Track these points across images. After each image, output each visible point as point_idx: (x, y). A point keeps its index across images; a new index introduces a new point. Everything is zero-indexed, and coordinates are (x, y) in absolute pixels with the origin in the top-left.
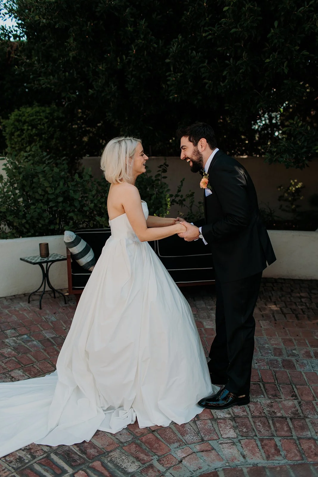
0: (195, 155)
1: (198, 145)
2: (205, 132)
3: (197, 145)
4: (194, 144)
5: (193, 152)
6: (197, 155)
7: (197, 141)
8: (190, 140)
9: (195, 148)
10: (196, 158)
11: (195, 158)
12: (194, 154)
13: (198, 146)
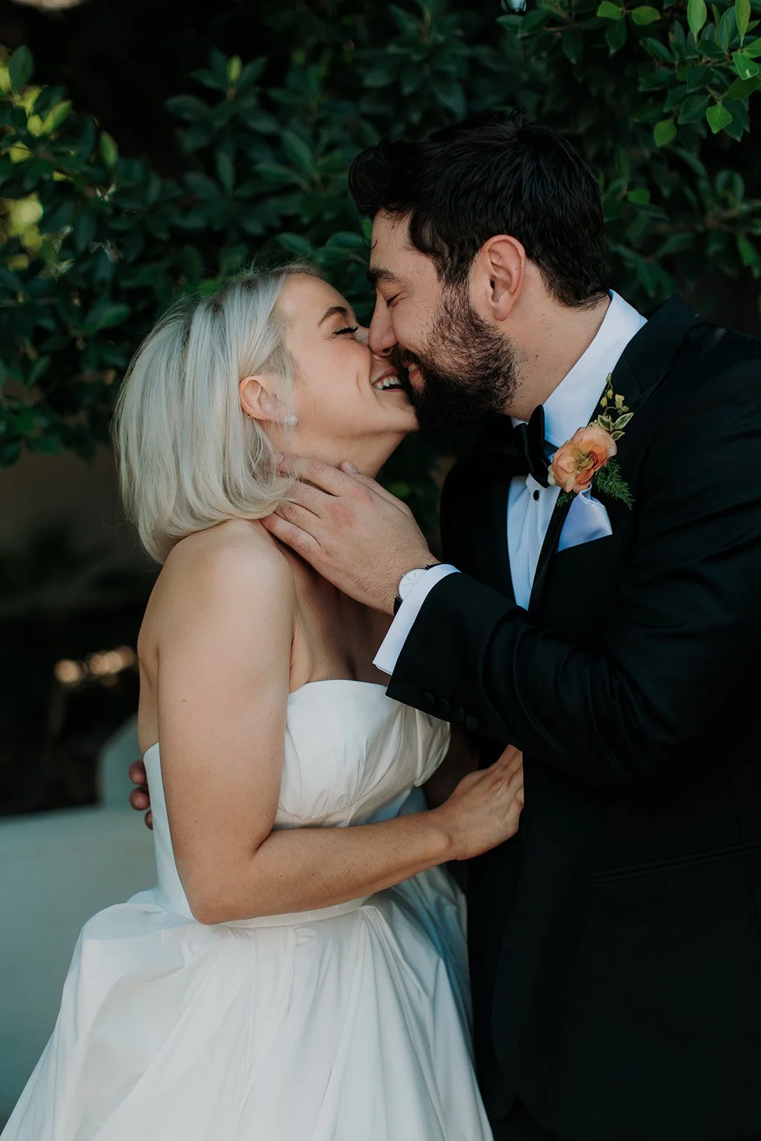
0: (453, 342)
1: (471, 274)
2: (518, 193)
3: (465, 273)
4: (444, 266)
5: (440, 322)
6: (464, 339)
7: (462, 246)
8: (417, 242)
9: (450, 294)
10: (462, 361)
11: (450, 360)
12: (444, 338)
13: (472, 286)
